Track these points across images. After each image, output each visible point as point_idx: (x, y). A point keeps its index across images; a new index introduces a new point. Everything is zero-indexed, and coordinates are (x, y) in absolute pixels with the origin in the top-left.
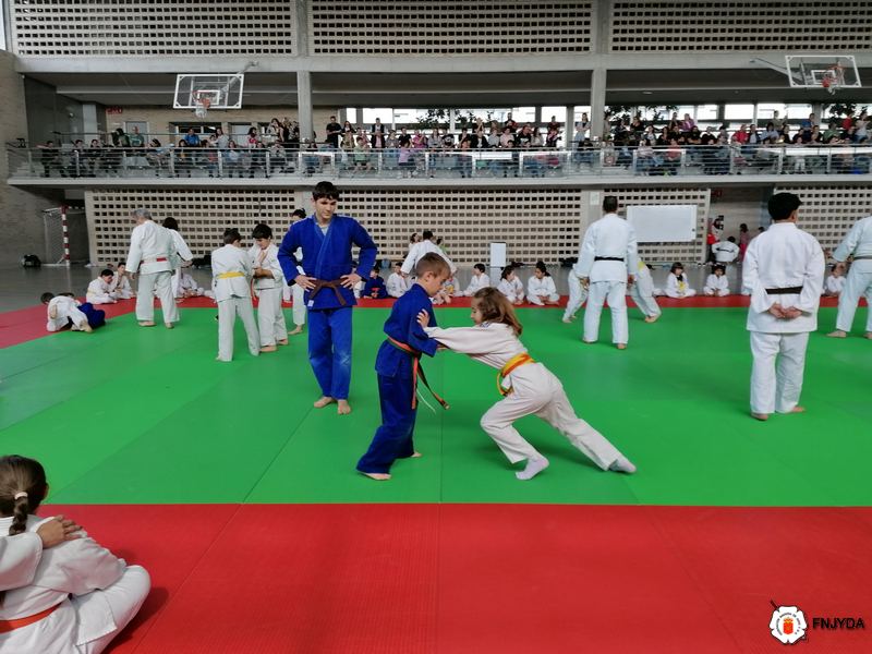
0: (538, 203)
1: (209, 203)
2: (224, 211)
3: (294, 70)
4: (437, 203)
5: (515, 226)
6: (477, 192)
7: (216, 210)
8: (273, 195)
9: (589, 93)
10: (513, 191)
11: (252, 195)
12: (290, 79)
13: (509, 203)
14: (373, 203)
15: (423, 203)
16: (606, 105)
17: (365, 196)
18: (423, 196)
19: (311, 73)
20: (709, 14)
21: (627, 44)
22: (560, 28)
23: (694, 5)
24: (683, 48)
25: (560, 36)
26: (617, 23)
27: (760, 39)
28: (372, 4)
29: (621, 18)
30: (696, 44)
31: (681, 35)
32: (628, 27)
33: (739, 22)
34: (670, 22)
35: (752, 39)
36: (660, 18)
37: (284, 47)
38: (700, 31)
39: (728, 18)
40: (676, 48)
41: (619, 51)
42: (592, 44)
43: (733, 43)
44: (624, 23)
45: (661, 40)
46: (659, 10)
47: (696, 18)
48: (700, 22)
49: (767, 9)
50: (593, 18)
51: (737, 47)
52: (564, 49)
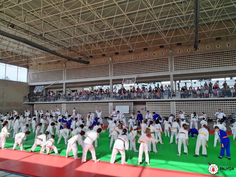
0: (101, 105)
1: (50, 106)
2: (52, 107)
3: (63, 83)
7: (51, 107)
8: (59, 104)
9: (110, 83)
11: (56, 104)
14: (74, 106)
15: (82, 105)
17: (73, 104)
20: (130, 68)
21: (116, 74)
22: (104, 72)
23: (127, 66)
24: (126, 74)
25: (104, 74)
26: (114, 71)
27: (140, 71)
28: (75, 71)
29: (114, 70)
30: (128, 73)
31: (125, 72)
32: (116, 71)
33: (136, 69)
34: (123, 70)
35: (139, 72)
36: (121, 69)
37: (62, 79)
38: (129, 71)
39: (134, 68)
40: (124, 74)
41: (114, 76)
42: (109, 75)
43: (135, 73)
44: (115, 71)
45: (122, 73)
46: (121, 68)
47: (128, 68)
48: (129, 69)
49: (141, 66)
50: (109, 70)
51: (136, 73)
52: (105, 76)
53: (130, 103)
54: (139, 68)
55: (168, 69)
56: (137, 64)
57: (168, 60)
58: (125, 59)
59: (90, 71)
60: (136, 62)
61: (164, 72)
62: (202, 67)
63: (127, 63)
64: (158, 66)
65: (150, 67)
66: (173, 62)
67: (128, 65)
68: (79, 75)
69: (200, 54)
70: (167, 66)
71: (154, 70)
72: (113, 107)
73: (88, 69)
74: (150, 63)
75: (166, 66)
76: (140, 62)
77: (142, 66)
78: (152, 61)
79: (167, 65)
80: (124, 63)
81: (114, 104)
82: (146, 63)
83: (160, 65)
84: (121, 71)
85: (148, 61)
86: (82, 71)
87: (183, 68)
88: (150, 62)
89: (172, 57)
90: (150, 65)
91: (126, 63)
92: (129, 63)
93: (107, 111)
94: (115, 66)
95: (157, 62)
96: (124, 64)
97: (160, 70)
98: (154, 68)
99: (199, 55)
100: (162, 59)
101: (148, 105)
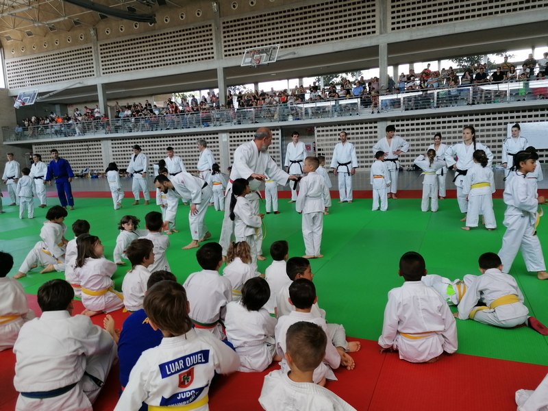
2: (77, 151)
3: (95, 84)
4: (157, 143)
5: (190, 154)
6: (172, 137)
7: (74, 151)
8: (93, 143)
10: (188, 136)
11: (86, 144)
12: (94, 88)
13: (187, 142)
15: (150, 144)
17: (127, 141)
18: (150, 140)
19: (102, 84)
21: (231, 53)
22: (200, 48)
23: (261, 26)
25: (200, 53)
26: (225, 42)
27: (298, 40)
28: (122, 48)
29: (227, 39)
31: (256, 44)
32: (231, 43)
34: (251, 38)
35: (294, 40)
36: (245, 36)
37: (92, 73)
38: (266, 40)
41: (228, 57)
42: (215, 57)
43: (284, 45)
44: (229, 41)
50: (214, 41)
51: (286, 47)
52: (203, 59)
55: (374, 27)
56: (287, 19)
58: (255, 3)
59: (164, 45)
60: (284, 12)
61: (362, 37)
62: (471, 14)
63: (261, 16)
66: (389, 4)
67: (264, 23)
68: (134, 59)
70: (371, 19)
71: (337, 34)
72: (231, 145)
73: (157, 42)
75: (369, 20)
76: (297, 10)
77: (302, 24)
78: (329, 6)
79: (371, 14)
80: (253, 18)
81: (231, 137)
82: (314, 11)
84: (245, 41)
86: (143, 49)
87: (416, 23)
88: (323, 10)
91: (257, 17)
92: (265, 15)
94: (228, 27)
95: (343, 8)
96: (251, 21)
101: (318, 136)
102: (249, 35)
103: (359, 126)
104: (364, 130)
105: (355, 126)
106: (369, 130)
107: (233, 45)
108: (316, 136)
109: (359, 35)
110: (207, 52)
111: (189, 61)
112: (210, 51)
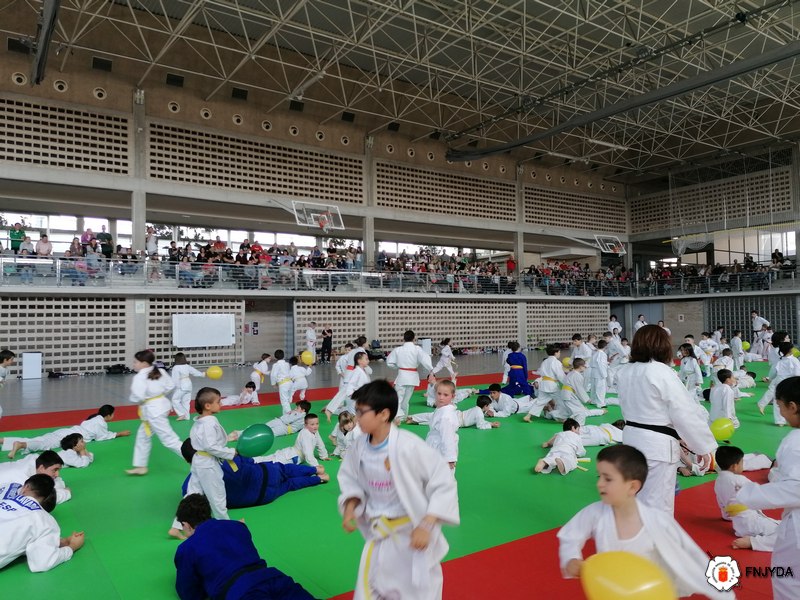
5: (53, 335)
6: (4, 299)
9: (130, 211)
10: (49, 300)
13: (45, 311)
16: (147, 221)
20: (233, 160)
21: (164, 173)
23: (220, 151)
24: (214, 184)
25: (98, 157)
26: (153, 154)
27: (274, 185)
29: (157, 151)
30: (224, 182)
31: (211, 173)
32: (164, 159)
33: (257, 170)
34: (201, 161)
35: (268, 184)
36: (192, 156)
38: (227, 172)
39: (248, 165)
40: (208, 183)
41: (157, 179)
42: (130, 169)
43: (254, 185)
44: (160, 155)
45: (194, 174)
46: (191, 150)
47: (223, 161)
48: (226, 165)
49: (277, 163)
50: (130, 146)
51: (257, 189)
52: (102, 169)
53: (229, 304)
54: (268, 171)
55: (361, 196)
56: (260, 154)
57: (360, 168)
58: (210, 116)
60: (256, 144)
61: (349, 203)
62: (439, 209)
63: (220, 138)
64: (332, 181)
65: (306, 177)
66: (376, 178)
67: (224, 148)
69: (435, 172)
70: (358, 187)
71: (322, 191)
72: (152, 321)
74: (309, 162)
75: (355, 187)
76: (274, 147)
77: (279, 167)
78: (314, 157)
79: (358, 181)
80: (207, 135)
81: (153, 307)
82: (296, 157)
83: (339, 179)
85: (301, 152)
87: (398, 203)
88: (306, 159)
89: (371, 162)
90: (309, 168)
91: (214, 136)
92: (226, 139)
93: (114, 337)
94: (159, 135)
95: (329, 165)
96: (204, 138)
97: (339, 196)
98: (322, 185)
99: (432, 173)
100: (346, 159)
101: (299, 313)
102: (198, 157)
103: (347, 304)
104: (351, 310)
105: (342, 304)
106: (356, 310)
107: (167, 163)
108: (295, 313)
109: (346, 200)
110: (114, 159)
111: (70, 165)
112: (121, 161)
